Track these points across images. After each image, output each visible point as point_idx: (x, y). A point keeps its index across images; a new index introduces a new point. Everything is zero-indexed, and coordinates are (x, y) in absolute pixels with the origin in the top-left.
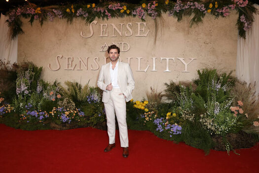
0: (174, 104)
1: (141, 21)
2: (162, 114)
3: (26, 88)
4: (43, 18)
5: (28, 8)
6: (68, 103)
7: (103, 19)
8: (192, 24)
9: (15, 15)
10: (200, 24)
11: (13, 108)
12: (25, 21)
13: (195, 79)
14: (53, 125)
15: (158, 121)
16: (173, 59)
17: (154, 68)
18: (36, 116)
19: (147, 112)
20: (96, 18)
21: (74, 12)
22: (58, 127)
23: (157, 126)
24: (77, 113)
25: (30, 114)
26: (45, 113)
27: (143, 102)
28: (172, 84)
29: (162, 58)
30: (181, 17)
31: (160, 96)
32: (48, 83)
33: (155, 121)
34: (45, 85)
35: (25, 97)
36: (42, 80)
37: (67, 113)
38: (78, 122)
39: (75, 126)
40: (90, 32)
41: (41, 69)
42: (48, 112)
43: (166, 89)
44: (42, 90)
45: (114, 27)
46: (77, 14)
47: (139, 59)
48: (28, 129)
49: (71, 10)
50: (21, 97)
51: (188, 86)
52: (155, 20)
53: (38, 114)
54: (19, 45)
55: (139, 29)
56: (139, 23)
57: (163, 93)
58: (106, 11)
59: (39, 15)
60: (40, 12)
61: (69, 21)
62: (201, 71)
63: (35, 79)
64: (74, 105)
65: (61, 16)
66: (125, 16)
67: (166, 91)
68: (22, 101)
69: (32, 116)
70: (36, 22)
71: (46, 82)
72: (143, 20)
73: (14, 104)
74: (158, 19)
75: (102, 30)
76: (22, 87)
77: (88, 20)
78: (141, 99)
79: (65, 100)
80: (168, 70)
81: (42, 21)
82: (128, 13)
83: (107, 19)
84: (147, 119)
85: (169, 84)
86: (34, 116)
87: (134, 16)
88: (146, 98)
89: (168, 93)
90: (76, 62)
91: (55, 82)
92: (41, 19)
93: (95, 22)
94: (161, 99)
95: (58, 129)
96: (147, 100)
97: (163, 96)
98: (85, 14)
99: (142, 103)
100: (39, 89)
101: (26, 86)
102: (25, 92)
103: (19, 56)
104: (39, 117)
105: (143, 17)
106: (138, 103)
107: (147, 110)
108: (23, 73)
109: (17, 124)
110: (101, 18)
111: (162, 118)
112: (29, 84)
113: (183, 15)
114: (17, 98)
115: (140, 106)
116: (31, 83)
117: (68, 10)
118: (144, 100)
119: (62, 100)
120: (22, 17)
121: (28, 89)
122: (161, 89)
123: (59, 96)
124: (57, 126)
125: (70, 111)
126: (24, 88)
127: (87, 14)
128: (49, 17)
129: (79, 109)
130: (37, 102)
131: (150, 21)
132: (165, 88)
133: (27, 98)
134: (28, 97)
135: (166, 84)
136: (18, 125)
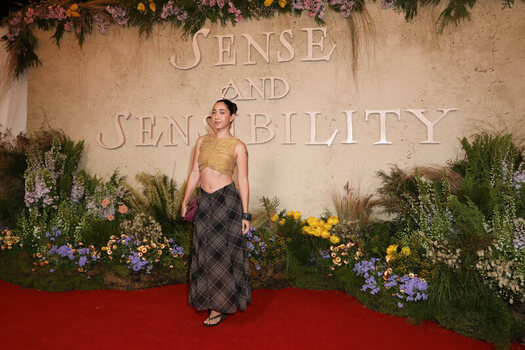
0: (404, 225)
1: (315, 23)
2: (375, 250)
3: (47, 190)
4: (83, 26)
5: (50, 7)
6: (145, 225)
7: (224, 24)
8: (443, 25)
9: (22, 24)
10: (463, 22)
11: (17, 239)
12: (44, 36)
13: (454, 160)
14: (110, 278)
15: (365, 267)
16: (398, 112)
17: (350, 136)
18: (71, 257)
19: (335, 245)
20: (208, 21)
21: (154, 9)
22: (123, 283)
23: (362, 280)
24: (167, 248)
25: (55, 253)
26: (91, 251)
27: (325, 220)
28: (397, 175)
29: (368, 112)
30: (415, 9)
31: (367, 205)
32: (98, 178)
33: (359, 267)
34: (90, 182)
35: (45, 213)
36: (83, 172)
37: (143, 249)
38: (169, 270)
39: (161, 281)
40: (192, 55)
41: (81, 146)
42: (98, 248)
43: (382, 186)
44: (84, 196)
45: (251, 41)
46: (163, 16)
47: (313, 115)
48: (51, 289)
49: (147, 6)
50: (35, 213)
51: (437, 178)
52: (350, 19)
53: (75, 254)
54: (31, 91)
55: (310, 43)
56: (310, 30)
57: (374, 198)
58: (231, 4)
59: (75, 21)
60: (77, 15)
61: (145, 33)
62: (470, 142)
63: (66, 171)
64: (159, 228)
65: (125, 22)
66: (276, 14)
67: (380, 191)
68: (38, 221)
69: (60, 257)
70: (69, 37)
71: (93, 176)
72: (320, 21)
73: (21, 228)
74: (357, 16)
75: (221, 50)
76: (38, 188)
77: (187, 27)
78: (320, 212)
79: (137, 218)
80: (383, 140)
81: (82, 33)
82: (283, 5)
83: (234, 23)
84: (337, 261)
85: (388, 173)
86: (67, 258)
87: (298, 12)
88: (333, 210)
89: (387, 197)
90: (162, 126)
91: (114, 176)
92: (79, 31)
93: (204, 31)
94: (369, 211)
95: (121, 289)
96: (335, 214)
97: (374, 204)
98: (181, 14)
99: (322, 222)
100: (77, 192)
101: (48, 186)
102: (45, 201)
103: (31, 116)
104: (77, 259)
105: (319, 14)
106: (313, 223)
107: (335, 239)
108: (40, 157)
109: (27, 276)
110: (219, 21)
111: (373, 260)
112: (54, 182)
113: (419, 4)
114: (27, 215)
115: (318, 230)
116: (58, 180)
117: (141, 7)
118: (328, 215)
119: (130, 217)
120: (37, 27)
121: (51, 194)
122: (369, 186)
123: (123, 209)
124: (120, 280)
125: (149, 243)
126: (41, 190)
127: (185, 14)
128: (98, 26)
129: (171, 240)
130: (73, 225)
131: (337, 23)
132: (380, 183)
133: (48, 214)
134: (51, 213)
135: (381, 174)
136: (29, 280)
